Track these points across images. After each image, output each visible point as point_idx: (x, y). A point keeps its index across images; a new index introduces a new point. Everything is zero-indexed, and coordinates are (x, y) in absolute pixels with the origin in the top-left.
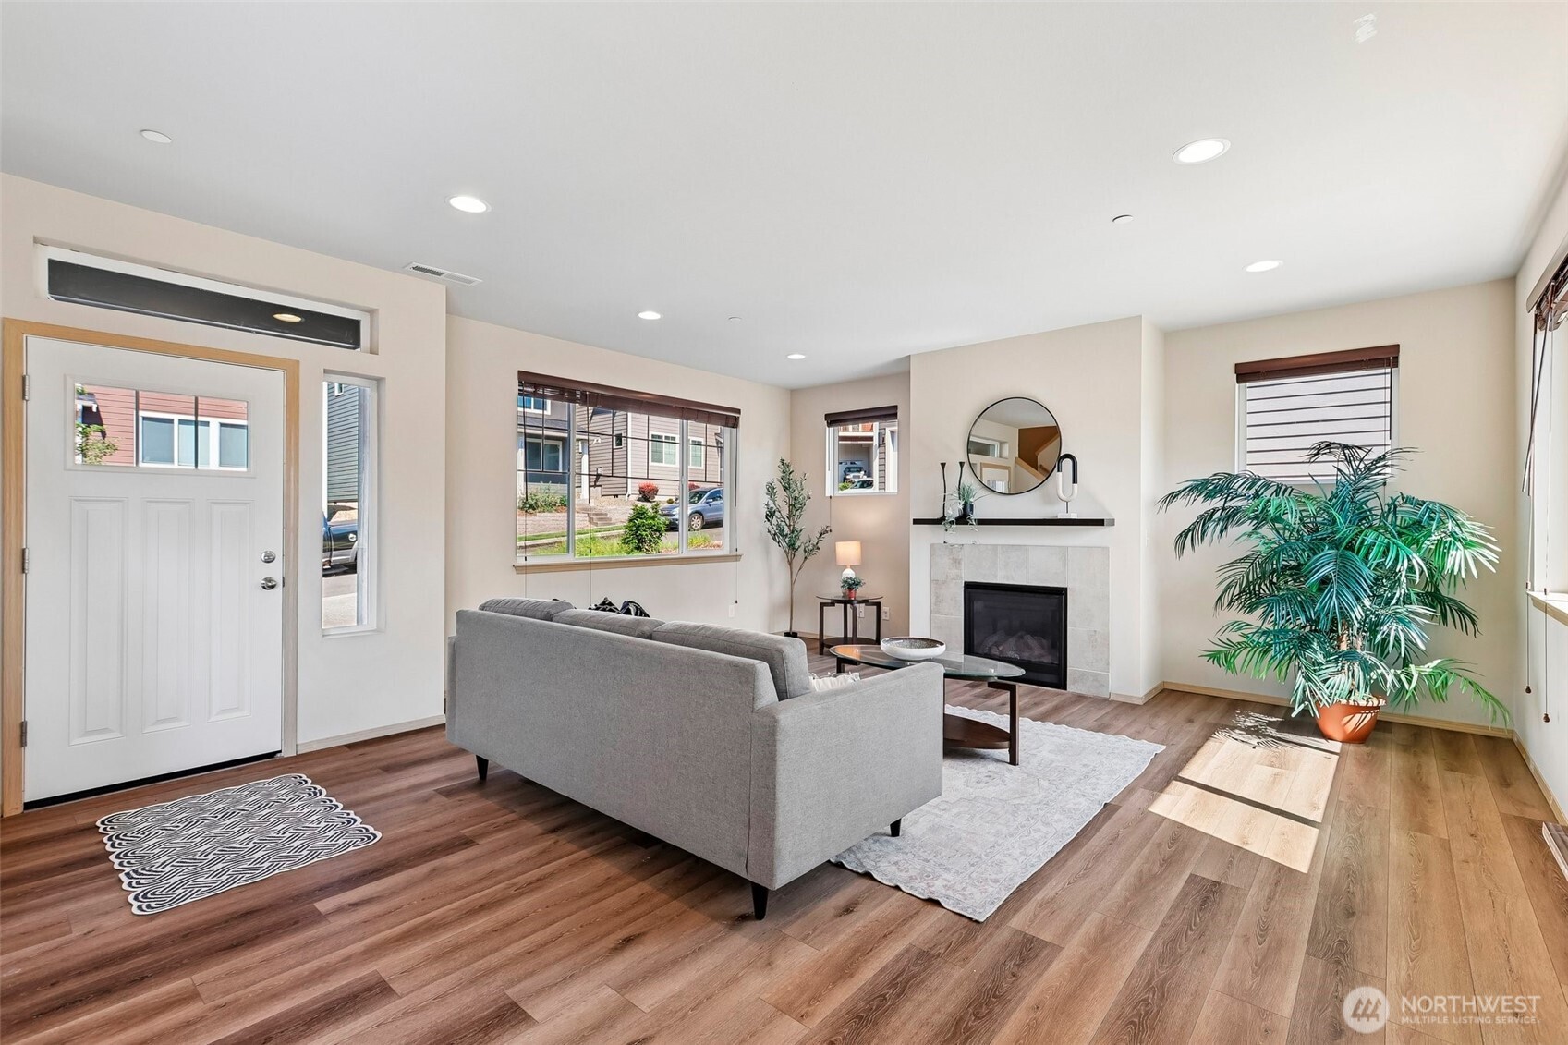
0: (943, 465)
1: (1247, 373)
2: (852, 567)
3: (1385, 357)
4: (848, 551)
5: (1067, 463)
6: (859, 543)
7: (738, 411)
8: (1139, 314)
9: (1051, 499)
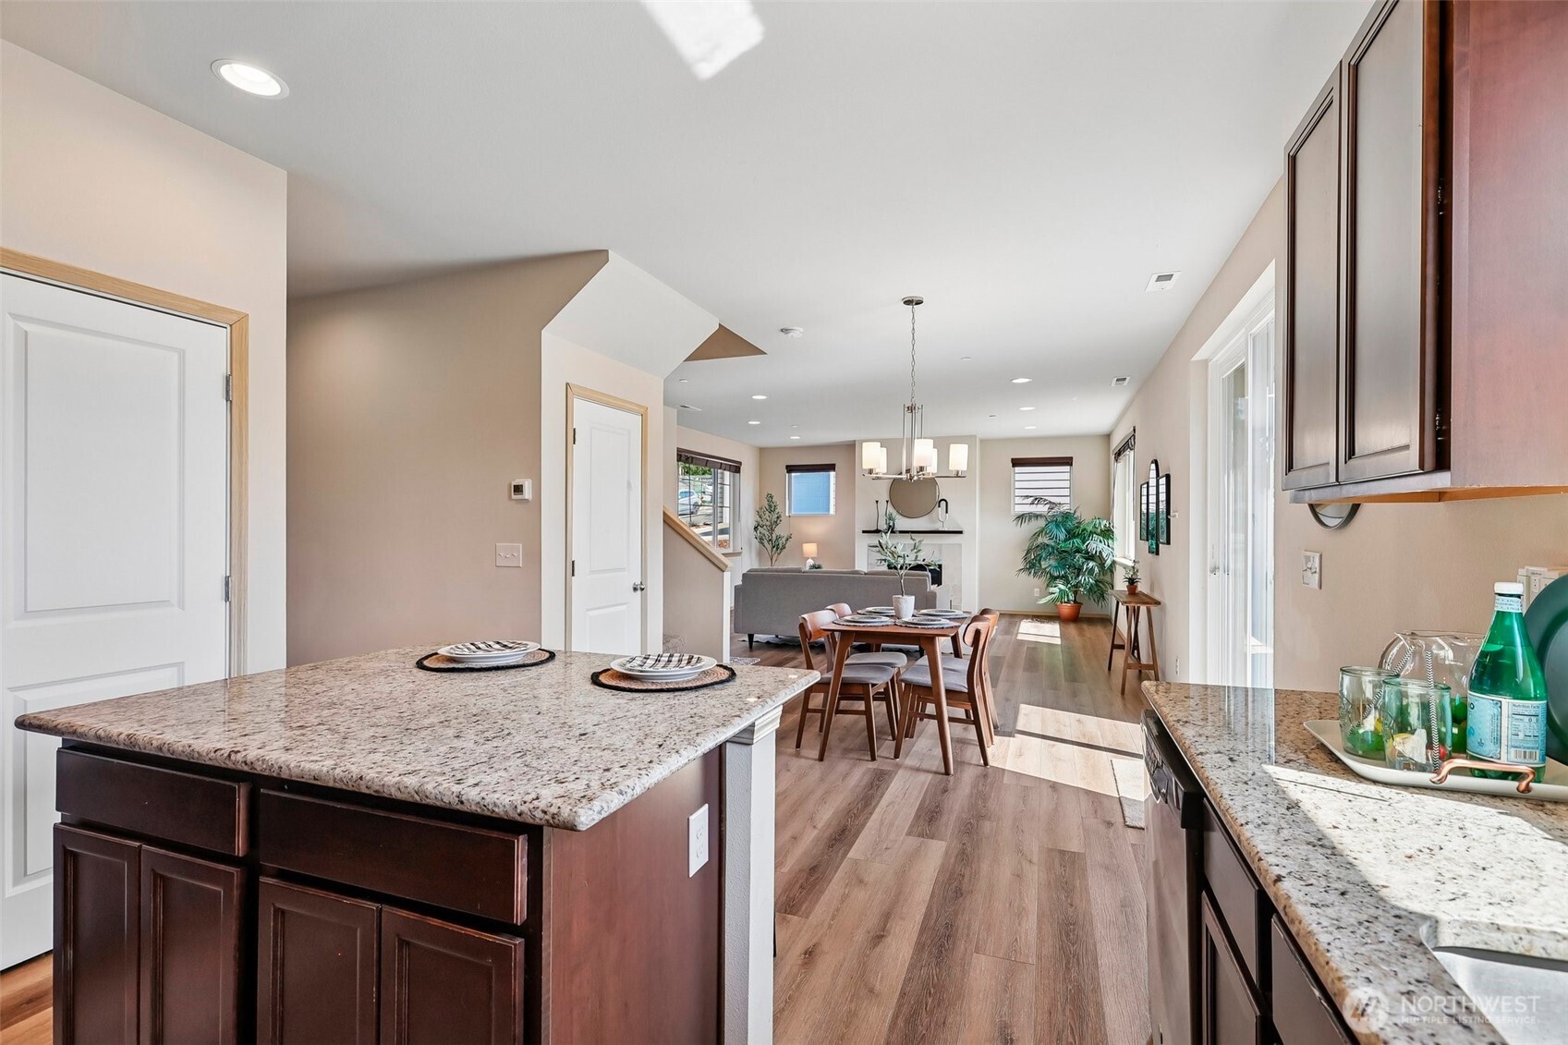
0: (877, 502)
1: (1017, 463)
2: (812, 558)
3: (1067, 461)
4: (810, 549)
5: (943, 503)
6: (815, 544)
7: (740, 463)
8: (974, 434)
9: (933, 521)
